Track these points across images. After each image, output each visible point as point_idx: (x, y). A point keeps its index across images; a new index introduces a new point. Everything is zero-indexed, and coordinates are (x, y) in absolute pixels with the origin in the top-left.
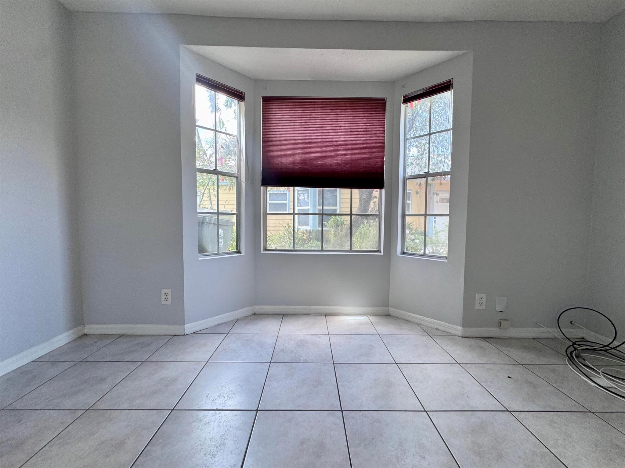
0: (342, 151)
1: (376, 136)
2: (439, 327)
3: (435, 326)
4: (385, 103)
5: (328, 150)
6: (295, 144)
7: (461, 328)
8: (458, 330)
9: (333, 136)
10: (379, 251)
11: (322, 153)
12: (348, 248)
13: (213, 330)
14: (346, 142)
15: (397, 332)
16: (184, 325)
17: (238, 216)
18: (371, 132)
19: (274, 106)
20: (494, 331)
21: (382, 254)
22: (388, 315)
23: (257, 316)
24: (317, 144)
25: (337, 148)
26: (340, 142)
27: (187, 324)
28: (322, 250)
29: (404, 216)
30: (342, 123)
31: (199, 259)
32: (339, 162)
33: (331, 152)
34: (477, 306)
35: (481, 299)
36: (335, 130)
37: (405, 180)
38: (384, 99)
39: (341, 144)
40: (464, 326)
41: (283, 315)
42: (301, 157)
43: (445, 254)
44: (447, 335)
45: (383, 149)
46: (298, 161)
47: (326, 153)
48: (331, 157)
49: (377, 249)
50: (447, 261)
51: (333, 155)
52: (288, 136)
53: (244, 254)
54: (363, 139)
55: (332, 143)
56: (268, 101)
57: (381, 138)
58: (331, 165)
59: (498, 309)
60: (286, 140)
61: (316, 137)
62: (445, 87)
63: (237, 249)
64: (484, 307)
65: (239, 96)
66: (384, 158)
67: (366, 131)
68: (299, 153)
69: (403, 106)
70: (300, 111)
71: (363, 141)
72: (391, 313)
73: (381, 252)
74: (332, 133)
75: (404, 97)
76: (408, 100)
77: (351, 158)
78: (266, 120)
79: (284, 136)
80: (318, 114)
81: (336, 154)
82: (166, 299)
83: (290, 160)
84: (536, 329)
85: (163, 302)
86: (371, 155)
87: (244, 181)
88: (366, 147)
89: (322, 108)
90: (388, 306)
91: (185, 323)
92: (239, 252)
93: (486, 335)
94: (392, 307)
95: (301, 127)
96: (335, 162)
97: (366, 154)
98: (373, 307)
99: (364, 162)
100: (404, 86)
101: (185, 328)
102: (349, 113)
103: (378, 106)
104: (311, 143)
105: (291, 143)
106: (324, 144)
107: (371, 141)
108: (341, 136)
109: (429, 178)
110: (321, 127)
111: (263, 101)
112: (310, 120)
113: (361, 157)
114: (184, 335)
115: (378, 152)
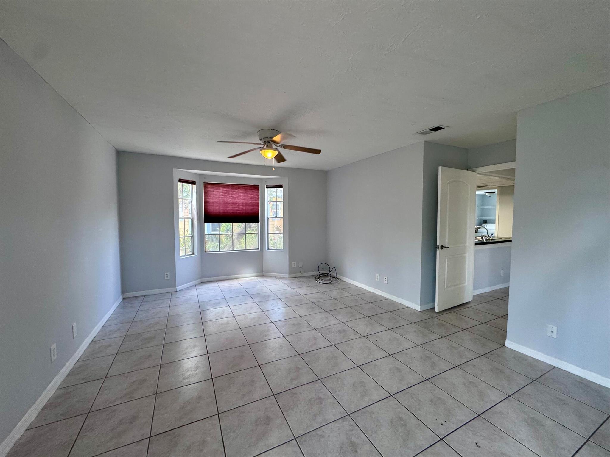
0: (241, 207)
1: (256, 200)
2: (282, 276)
3: (280, 276)
4: (259, 187)
5: (235, 207)
6: (220, 203)
7: (288, 275)
8: (287, 276)
9: (237, 200)
10: (258, 249)
11: (232, 208)
12: (245, 249)
13: (188, 288)
14: (243, 203)
15: (266, 280)
16: (176, 287)
17: (193, 237)
18: (254, 199)
19: (209, 186)
20: (299, 275)
21: (260, 250)
22: (263, 276)
23: (203, 283)
24: (230, 204)
25: (239, 206)
26: (240, 203)
28: (233, 250)
29: (268, 233)
30: (241, 195)
31: (181, 258)
32: (240, 211)
33: (236, 207)
34: (293, 266)
35: (294, 264)
36: (237, 198)
37: (268, 218)
38: (258, 185)
39: (241, 204)
40: (289, 274)
41: (217, 281)
42: (223, 209)
43: (282, 248)
44: (284, 278)
45: (258, 206)
46: (222, 211)
47: (234, 208)
48: (236, 209)
49: (258, 248)
50: (283, 251)
51: (237, 208)
52: (217, 200)
53: (197, 255)
54: (250, 202)
55: (237, 203)
56: (206, 185)
57: (257, 202)
58: (236, 213)
59: (300, 267)
60: (215, 202)
61: (229, 200)
62: (280, 187)
63: (192, 253)
64: (295, 266)
65: (193, 183)
66: (259, 210)
67: (251, 198)
68: (222, 208)
69: (266, 189)
70: (222, 189)
71: (250, 203)
72: (264, 275)
74: (236, 199)
75: (266, 186)
76: (267, 187)
77: (245, 209)
78: (206, 193)
79: (214, 200)
80: (230, 190)
81: (239, 208)
82: (167, 277)
83: (218, 211)
84: (312, 272)
86: (254, 208)
87: (196, 221)
88: (251, 205)
89: (231, 188)
90: (263, 272)
91: (177, 286)
92: (193, 254)
93: (296, 276)
94: (264, 272)
95: (223, 196)
96: (238, 211)
97: (251, 208)
98: (257, 273)
99: (251, 211)
100: (266, 182)
101: (176, 289)
102: (244, 191)
103: (256, 188)
104: (227, 203)
105: (218, 203)
106: (233, 203)
107: (254, 202)
108: (240, 200)
109: (277, 219)
110: (231, 196)
111: (204, 184)
112: (226, 193)
113: (249, 209)
114: (176, 291)
115: (256, 207)
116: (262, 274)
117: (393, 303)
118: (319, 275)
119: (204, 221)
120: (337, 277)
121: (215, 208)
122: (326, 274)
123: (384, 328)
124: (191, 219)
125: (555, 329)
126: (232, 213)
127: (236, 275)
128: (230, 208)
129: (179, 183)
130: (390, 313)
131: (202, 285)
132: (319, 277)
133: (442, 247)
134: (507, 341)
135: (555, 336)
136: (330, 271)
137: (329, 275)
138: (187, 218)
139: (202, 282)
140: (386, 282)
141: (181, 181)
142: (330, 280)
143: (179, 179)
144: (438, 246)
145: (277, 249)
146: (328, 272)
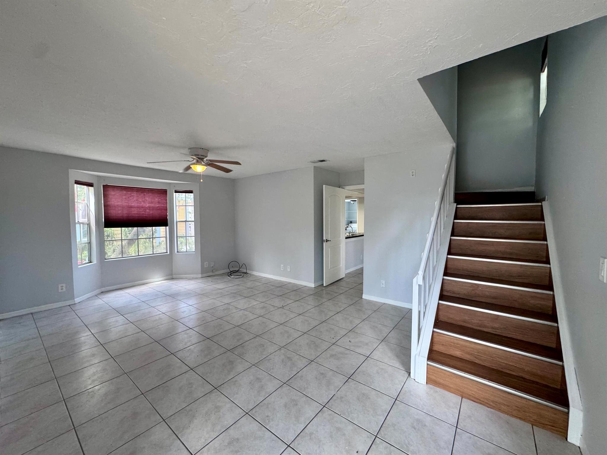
0: (148, 211)
1: (163, 204)
2: (194, 277)
3: (192, 277)
4: (167, 191)
5: (141, 210)
6: (123, 207)
7: (200, 275)
8: (200, 276)
9: (142, 204)
10: (167, 252)
11: (138, 212)
12: (152, 253)
13: (90, 298)
14: (149, 207)
16: (74, 299)
17: (90, 244)
18: (161, 203)
19: (110, 189)
20: (211, 274)
21: (169, 253)
22: (172, 279)
23: (104, 292)
24: (135, 208)
25: (145, 210)
26: (146, 207)
27: (76, 298)
28: (139, 255)
29: (177, 237)
30: (147, 199)
31: (79, 267)
32: (146, 215)
33: (142, 211)
34: (205, 266)
35: (206, 264)
36: (144, 202)
37: (177, 222)
38: (166, 190)
40: (202, 274)
41: (121, 289)
42: (127, 213)
43: (194, 251)
44: (197, 278)
45: (167, 210)
46: (125, 215)
47: (140, 212)
48: (143, 213)
50: (194, 253)
51: (143, 212)
52: (119, 203)
53: (96, 263)
54: (158, 205)
55: (143, 207)
56: (105, 187)
57: (166, 205)
58: (142, 217)
59: (212, 266)
60: (118, 205)
61: (134, 204)
62: (191, 192)
63: (89, 261)
64: (207, 266)
65: (90, 185)
66: (168, 214)
67: (159, 202)
68: (125, 212)
69: (174, 194)
70: (125, 192)
71: (158, 207)
72: (174, 278)
73: (167, 253)
74: (143, 203)
75: (175, 190)
76: (176, 192)
77: (152, 214)
78: (105, 196)
79: (116, 204)
80: (135, 194)
81: (145, 212)
82: (62, 289)
83: (121, 215)
84: (223, 271)
85: (60, 291)
86: (161, 212)
87: (94, 226)
88: (159, 209)
89: (136, 192)
92: (91, 262)
93: (210, 275)
94: (174, 275)
95: (126, 199)
96: (144, 215)
97: (159, 212)
98: (165, 276)
99: (159, 215)
100: (174, 186)
101: (75, 301)
102: (150, 194)
103: (164, 192)
104: (131, 207)
105: (120, 207)
106: (138, 207)
107: (161, 207)
108: (147, 204)
109: (187, 222)
110: (137, 200)
111: (103, 187)
112: (130, 197)
113: (156, 214)
114: (75, 304)
115: (164, 211)
116: (171, 276)
117: (295, 285)
118: (230, 272)
119: (104, 227)
120: (247, 272)
121: (116, 213)
122: (237, 271)
123: (292, 301)
124: (87, 224)
125: (384, 282)
126: (138, 217)
127: (143, 281)
128: (135, 213)
129: (76, 185)
130: (294, 292)
131: (104, 295)
132: (231, 274)
133: (327, 241)
134: (363, 295)
135: (384, 286)
136: (240, 267)
137: (239, 271)
138: (83, 224)
139: (102, 292)
140: (289, 270)
141: (77, 182)
142: (241, 275)
143: (75, 181)
144: (324, 240)
145: (187, 251)
146: (237, 269)
